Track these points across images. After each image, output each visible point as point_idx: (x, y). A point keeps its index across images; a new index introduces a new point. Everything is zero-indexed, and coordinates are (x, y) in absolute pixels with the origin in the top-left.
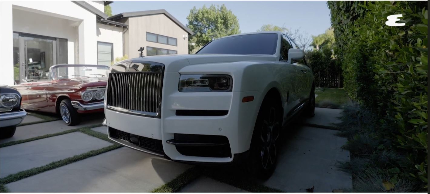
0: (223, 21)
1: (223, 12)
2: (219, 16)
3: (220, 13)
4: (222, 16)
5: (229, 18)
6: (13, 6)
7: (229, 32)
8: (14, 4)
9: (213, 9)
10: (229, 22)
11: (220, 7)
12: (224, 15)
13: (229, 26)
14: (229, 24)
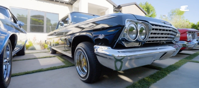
0: (147, 10)
1: (147, 5)
2: (144, 7)
3: (145, 6)
4: (146, 7)
5: (150, 8)
6: (89, 3)
7: (150, 15)
8: (89, 2)
9: (141, 4)
10: (150, 10)
11: (145, 3)
12: (147, 7)
13: (150, 12)
14: (150, 11)
